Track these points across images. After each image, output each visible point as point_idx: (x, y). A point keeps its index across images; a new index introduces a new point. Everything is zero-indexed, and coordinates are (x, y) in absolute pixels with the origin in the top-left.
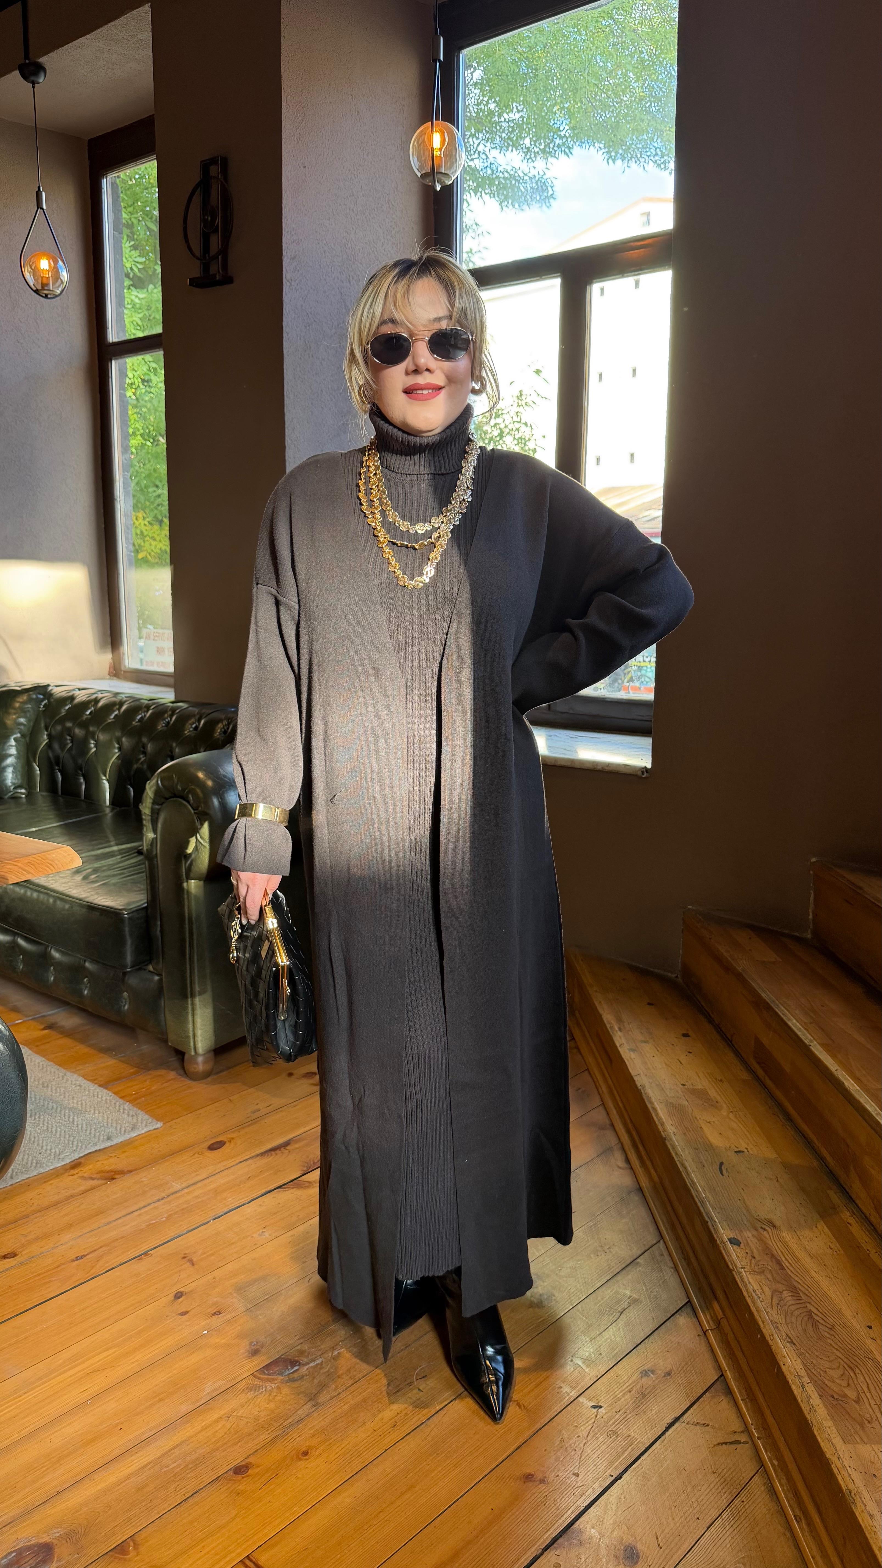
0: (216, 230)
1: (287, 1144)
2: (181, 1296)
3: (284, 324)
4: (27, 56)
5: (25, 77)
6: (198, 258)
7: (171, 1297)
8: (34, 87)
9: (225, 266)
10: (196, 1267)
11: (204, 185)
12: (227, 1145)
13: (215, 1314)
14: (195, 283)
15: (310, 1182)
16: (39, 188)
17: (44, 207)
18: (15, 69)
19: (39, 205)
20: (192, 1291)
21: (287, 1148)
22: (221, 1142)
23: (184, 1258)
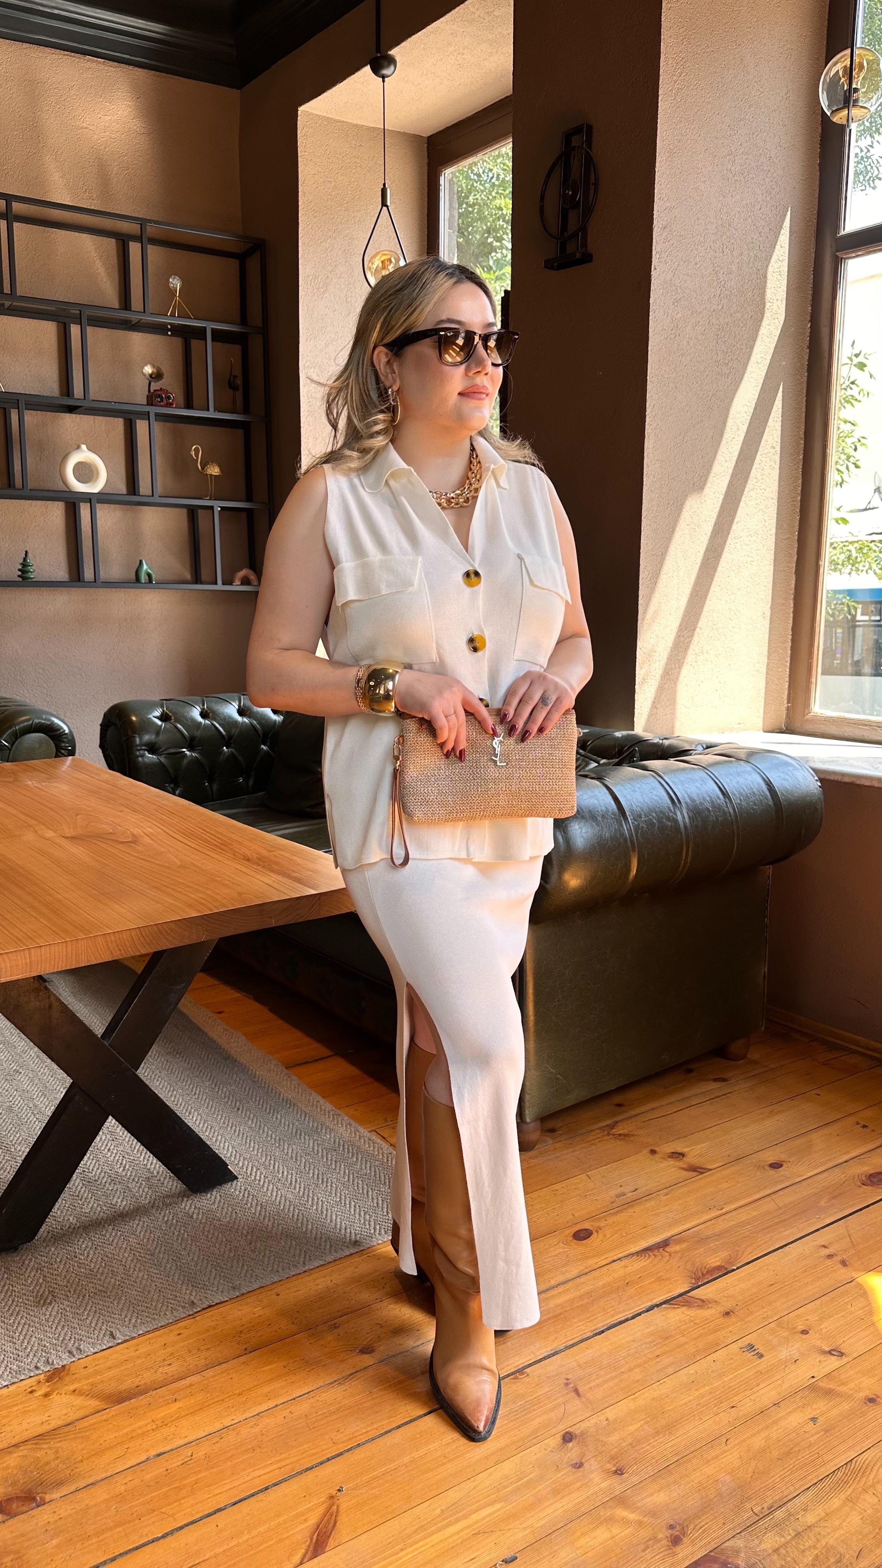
0: (576, 205)
1: (665, 1244)
2: (570, 1440)
3: (651, 301)
4: (378, 50)
5: (376, 70)
6: (554, 238)
7: (558, 1438)
8: (384, 81)
9: (584, 244)
10: (584, 1400)
11: (565, 157)
12: (595, 1234)
13: (615, 1472)
14: (549, 265)
15: (703, 1301)
16: (384, 185)
17: (388, 204)
18: (366, 65)
19: (384, 204)
20: (582, 1434)
21: (668, 1249)
22: (586, 1230)
23: (567, 1384)
